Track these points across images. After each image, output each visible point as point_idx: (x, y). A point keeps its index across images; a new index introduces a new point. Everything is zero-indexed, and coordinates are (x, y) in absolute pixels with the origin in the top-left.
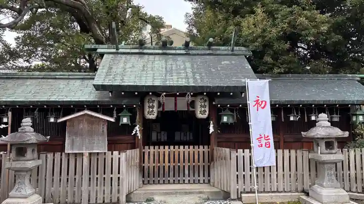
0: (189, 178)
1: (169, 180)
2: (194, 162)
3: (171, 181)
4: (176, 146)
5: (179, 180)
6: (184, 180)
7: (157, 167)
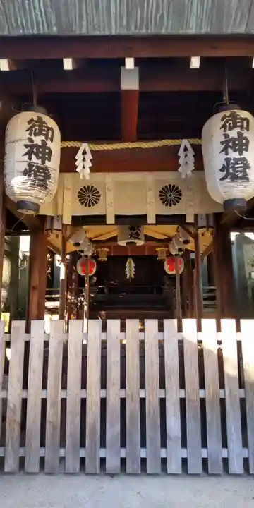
0: (184, 453)
1: (103, 461)
2: (202, 386)
3: (113, 464)
4: (129, 323)
5: (144, 461)
6: (164, 461)
7: (54, 404)
